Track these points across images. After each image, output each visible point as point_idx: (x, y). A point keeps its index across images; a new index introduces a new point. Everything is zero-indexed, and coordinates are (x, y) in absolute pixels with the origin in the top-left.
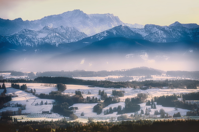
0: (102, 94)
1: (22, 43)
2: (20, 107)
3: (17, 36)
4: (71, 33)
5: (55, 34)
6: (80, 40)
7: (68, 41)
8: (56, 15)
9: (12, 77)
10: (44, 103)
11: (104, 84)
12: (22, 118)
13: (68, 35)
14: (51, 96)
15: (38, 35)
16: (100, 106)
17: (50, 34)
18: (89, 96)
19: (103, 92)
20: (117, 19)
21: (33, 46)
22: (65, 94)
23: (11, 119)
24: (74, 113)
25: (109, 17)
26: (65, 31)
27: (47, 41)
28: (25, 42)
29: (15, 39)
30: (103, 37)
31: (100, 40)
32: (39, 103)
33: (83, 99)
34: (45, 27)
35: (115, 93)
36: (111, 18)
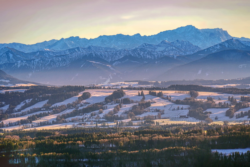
0: (231, 100)
1: (144, 56)
2: (159, 112)
3: (138, 49)
4: (186, 46)
5: (172, 47)
6: (195, 52)
7: (185, 54)
8: (171, 30)
9: (140, 86)
10: (180, 108)
11: (232, 91)
12: (163, 122)
13: (183, 48)
14: (186, 102)
15: (157, 49)
16: (232, 111)
17: (167, 47)
18: (220, 101)
19: (232, 98)
20: (225, 33)
21: (153, 58)
22: (198, 100)
23: (154, 123)
24: (209, 117)
25: (218, 32)
26: (180, 45)
27: (166, 54)
28: (146, 55)
29: (137, 52)
30: (216, 50)
31: (213, 52)
32: (176, 109)
33: (216, 105)
34: (163, 41)
35: (243, 99)
36: (221, 32)
